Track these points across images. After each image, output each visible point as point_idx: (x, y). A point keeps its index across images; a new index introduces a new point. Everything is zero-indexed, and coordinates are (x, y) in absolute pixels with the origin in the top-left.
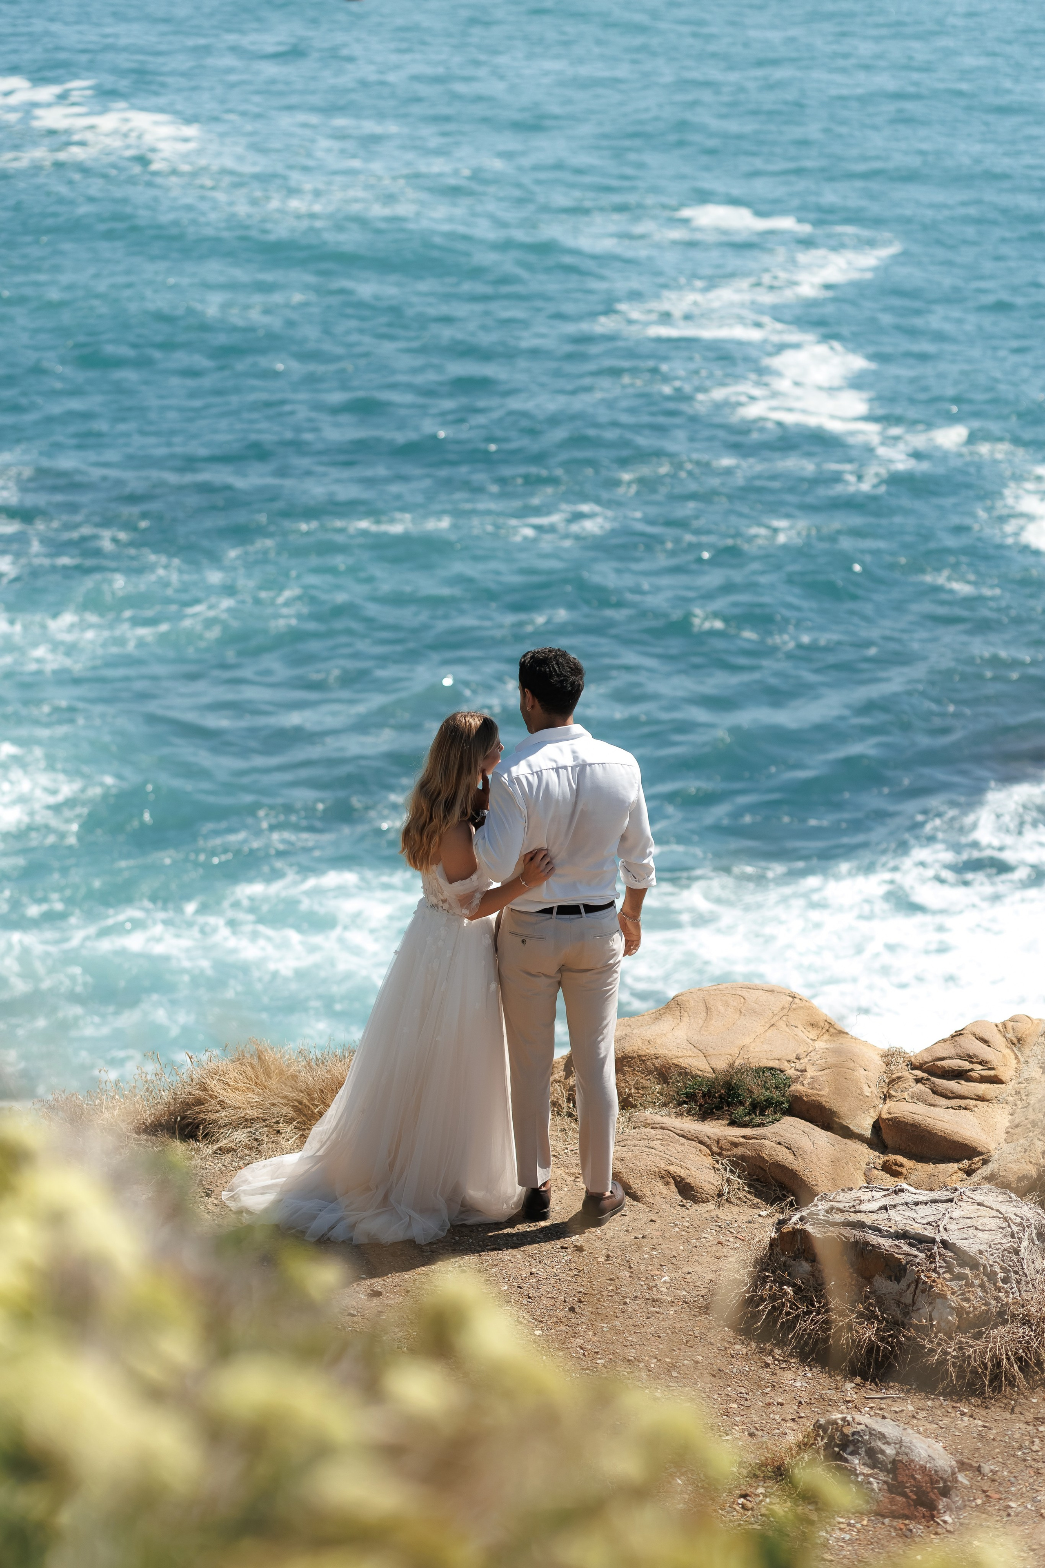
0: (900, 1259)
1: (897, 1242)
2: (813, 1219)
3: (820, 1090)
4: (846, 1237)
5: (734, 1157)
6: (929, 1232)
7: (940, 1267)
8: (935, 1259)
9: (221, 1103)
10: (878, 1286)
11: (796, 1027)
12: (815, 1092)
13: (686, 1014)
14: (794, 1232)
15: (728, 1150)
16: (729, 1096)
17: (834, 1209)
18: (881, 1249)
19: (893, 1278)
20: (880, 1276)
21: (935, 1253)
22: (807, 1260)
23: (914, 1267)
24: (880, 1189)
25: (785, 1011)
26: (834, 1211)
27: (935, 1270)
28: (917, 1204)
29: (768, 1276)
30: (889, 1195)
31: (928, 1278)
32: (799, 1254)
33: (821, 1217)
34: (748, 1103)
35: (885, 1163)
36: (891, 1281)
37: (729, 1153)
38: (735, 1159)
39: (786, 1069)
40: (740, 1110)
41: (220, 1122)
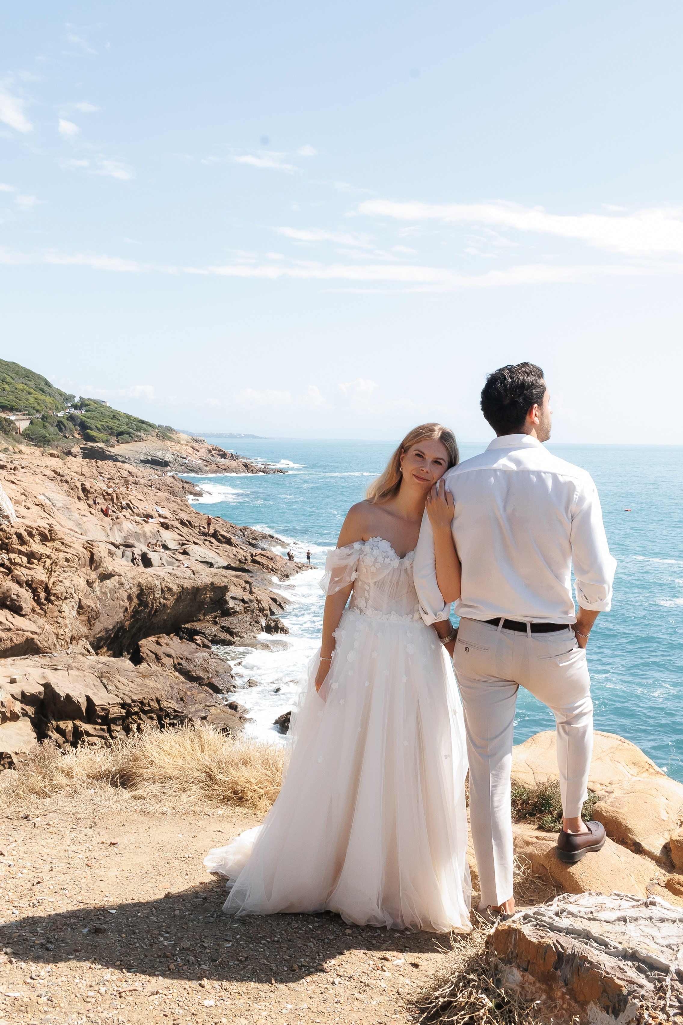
0: (621, 986)
1: (622, 964)
2: (536, 919)
3: (619, 808)
4: (562, 947)
5: (524, 854)
6: (663, 959)
7: (671, 1006)
8: (665, 994)
9: (151, 763)
10: (592, 1017)
11: (618, 762)
12: (614, 809)
13: (535, 745)
14: (510, 931)
15: (521, 847)
16: (543, 805)
17: (565, 911)
18: (599, 968)
19: (610, 1011)
20: (596, 1004)
21: (667, 986)
22: (518, 967)
23: (636, 1001)
24: (631, 898)
25: (613, 750)
26: (565, 914)
27: (663, 1010)
28: (662, 920)
29: (473, 980)
30: (638, 906)
31: (653, 1018)
32: (512, 958)
33: (546, 919)
34: (556, 812)
35: (669, 881)
36: (608, 1013)
37: (521, 850)
38: (523, 856)
39: (597, 790)
40: (548, 818)
41: (145, 776)
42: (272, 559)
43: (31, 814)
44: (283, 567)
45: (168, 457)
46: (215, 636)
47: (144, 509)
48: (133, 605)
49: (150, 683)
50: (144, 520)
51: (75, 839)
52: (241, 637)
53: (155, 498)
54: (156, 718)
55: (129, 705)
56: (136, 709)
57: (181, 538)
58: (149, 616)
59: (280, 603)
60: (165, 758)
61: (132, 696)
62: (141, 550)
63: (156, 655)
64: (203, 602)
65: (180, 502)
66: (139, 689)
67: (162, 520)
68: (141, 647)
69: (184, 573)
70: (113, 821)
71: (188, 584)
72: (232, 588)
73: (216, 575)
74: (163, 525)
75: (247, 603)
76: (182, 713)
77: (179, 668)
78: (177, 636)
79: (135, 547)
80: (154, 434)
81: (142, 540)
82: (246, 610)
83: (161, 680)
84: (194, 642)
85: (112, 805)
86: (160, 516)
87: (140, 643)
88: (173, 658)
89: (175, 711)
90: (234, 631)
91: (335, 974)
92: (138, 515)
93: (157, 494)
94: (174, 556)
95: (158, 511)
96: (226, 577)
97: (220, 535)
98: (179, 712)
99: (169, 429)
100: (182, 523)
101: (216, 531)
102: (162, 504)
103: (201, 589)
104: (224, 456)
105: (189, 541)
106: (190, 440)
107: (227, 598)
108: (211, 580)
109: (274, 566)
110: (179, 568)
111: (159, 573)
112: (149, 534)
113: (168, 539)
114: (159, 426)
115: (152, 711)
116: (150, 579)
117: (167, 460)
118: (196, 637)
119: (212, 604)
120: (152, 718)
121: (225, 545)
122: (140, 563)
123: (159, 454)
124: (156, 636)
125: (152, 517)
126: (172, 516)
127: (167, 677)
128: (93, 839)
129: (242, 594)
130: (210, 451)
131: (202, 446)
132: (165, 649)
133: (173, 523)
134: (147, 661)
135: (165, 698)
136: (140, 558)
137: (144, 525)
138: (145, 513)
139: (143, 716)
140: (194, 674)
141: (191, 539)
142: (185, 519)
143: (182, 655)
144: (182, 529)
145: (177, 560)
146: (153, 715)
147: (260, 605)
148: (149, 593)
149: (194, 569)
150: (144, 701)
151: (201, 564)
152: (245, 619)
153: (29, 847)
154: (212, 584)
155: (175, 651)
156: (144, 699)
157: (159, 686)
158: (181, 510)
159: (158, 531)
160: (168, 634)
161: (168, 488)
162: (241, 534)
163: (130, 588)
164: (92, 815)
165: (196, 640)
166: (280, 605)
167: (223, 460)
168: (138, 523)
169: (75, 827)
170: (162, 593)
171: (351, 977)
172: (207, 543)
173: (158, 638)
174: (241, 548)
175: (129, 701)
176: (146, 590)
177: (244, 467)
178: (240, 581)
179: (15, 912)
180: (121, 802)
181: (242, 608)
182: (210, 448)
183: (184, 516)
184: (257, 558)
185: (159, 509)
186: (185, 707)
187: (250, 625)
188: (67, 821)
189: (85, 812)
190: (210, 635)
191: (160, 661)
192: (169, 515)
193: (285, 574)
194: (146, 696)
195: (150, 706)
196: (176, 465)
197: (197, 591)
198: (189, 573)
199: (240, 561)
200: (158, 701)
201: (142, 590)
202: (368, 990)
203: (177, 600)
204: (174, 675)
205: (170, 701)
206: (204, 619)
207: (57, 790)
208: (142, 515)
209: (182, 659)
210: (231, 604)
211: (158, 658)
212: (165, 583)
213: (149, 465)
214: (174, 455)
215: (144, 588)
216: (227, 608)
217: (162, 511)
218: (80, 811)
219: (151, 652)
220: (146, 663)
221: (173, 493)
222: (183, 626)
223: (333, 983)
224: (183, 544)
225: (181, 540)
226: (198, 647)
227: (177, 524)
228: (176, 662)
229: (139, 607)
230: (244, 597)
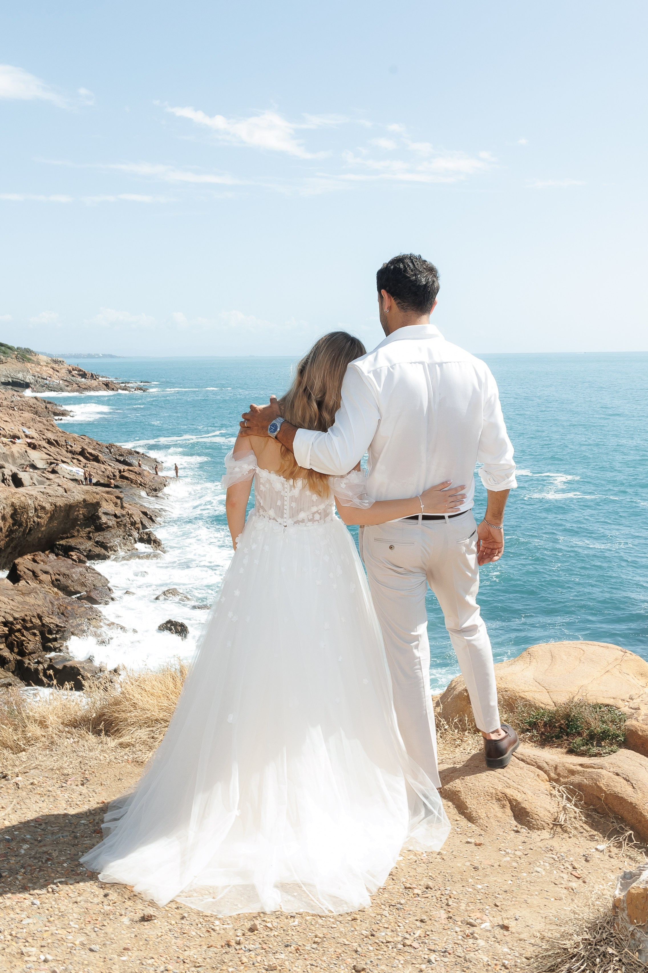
5: (572, 784)
11: (627, 674)
13: (535, 660)
15: (565, 777)
16: (569, 726)
25: (618, 662)
34: (585, 734)
37: (566, 780)
38: (571, 787)
39: (621, 707)
40: (578, 740)
41: (129, 721)
42: (140, 474)
43: (9, 773)
44: (151, 481)
45: (29, 378)
46: (90, 551)
47: (11, 430)
48: (7, 524)
49: (30, 600)
50: (11, 441)
51: (70, 800)
52: (115, 551)
53: (21, 419)
54: (38, 634)
55: (12, 623)
56: (19, 627)
57: (49, 457)
58: (23, 535)
59: (151, 516)
60: (149, 700)
61: (14, 614)
62: (11, 471)
63: (34, 572)
64: (76, 519)
65: (45, 422)
66: (20, 606)
67: (29, 441)
68: (18, 565)
69: (56, 491)
70: (106, 775)
71: (60, 502)
72: (104, 504)
73: (87, 492)
74: (29, 445)
75: (119, 517)
76: (65, 627)
77: (56, 583)
78: (53, 553)
79: (5, 468)
80: (14, 356)
81: (10, 461)
82: (119, 524)
83: (41, 596)
84: (70, 558)
85: (99, 756)
86: (27, 436)
87: (16, 561)
88: (50, 574)
89: (57, 626)
90: (108, 545)
91: (426, 949)
92: (5, 436)
93: (22, 415)
94: (43, 475)
95: (24, 432)
96: (97, 494)
97: (88, 453)
98: (61, 627)
99: (28, 351)
100: (49, 442)
101: (83, 449)
102: (28, 424)
103: (74, 506)
104: (84, 375)
105: (57, 460)
106: (49, 361)
107: (100, 514)
108: (83, 497)
109: (143, 481)
110: (51, 487)
111: (31, 493)
112: (16, 455)
113: (36, 459)
114: (18, 348)
115: (34, 627)
116: (23, 498)
117: (28, 381)
118: (72, 553)
119: (85, 520)
120: (34, 634)
121: (93, 463)
122: (11, 483)
123: (20, 376)
124: (32, 554)
125: (19, 438)
126: (38, 436)
127: (46, 593)
128: (90, 799)
129: (113, 509)
130: (70, 372)
131: (62, 366)
132: (42, 566)
133: (40, 443)
134: (25, 579)
135: (46, 614)
136: (11, 478)
137: (11, 446)
138: (12, 434)
139: (25, 633)
140: (72, 589)
141: (59, 458)
142: (52, 438)
143: (59, 571)
144: (49, 449)
145: (47, 479)
146: (35, 631)
147: (132, 519)
148: (23, 512)
149: (66, 487)
150: (26, 618)
151: (71, 482)
152: (118, 533)
153: (21, 815)
154: (84, 501)
155: (52, 568)
156: (26, 616)
157: (40, 603)
158: (48, 430)
159: (26, 452)
160: (43, 552)
161: (32, 408)
162: (108, 451)
163: (4, 508)
164: (80, 770)
165: (72, 556)
166: (151, 518)
167: (83, 379)
168: (5, 444)
169: (64, 785)
170: (35, 512)
171: (445, 952)
172: (75, 461)
173: (34, 555)
174: (109, 465)
175: (11, 619)
176: (19, 509)
177: (104, 386)
178: (111, 496)
179: (35, 902)
180: (108, 751)
181: (115, 523)
182: (70, 368)
183: (50, 436)
184: (126, 474)
185: (26, 430)
186: (67, 621)
187: (124, 539)
188: (53, 779)
189: (71, 766)
190: (85, 551)
191: (38, 578)
192: (35, 435)
193: (154, 488)
194: (27, 613)
195: (32, 622)
196: (37, 386)
197: (70, 508)
198: (61, 491)
199: (108, 477)
200: (40, 617)
201: (15, 510)
202: (471, 967)
203: (51, 519)
204: (53, 592)
205: (51, 616)
206: (78, 535)
207: (33, 742)
208: (8, 436)
209: (59, 575)
210: (104, 519)
211: (35, 575)
212: (38, 501)
213: (10, 387)
214: (35, 376)
215: (17, 507)
216: (100, 523)
217: (28, 432)
218: (65, 765)
219: (28, 569)
220: (24, 581)
221: (36, 413)
222: (58, 543)
223: (429, 961)
224: (51, 463)
225: (49, 459)
226: (74, 562)
227: (44, 443)
228: (54, 578)
229: (13, 526)
230: (116, 512)
